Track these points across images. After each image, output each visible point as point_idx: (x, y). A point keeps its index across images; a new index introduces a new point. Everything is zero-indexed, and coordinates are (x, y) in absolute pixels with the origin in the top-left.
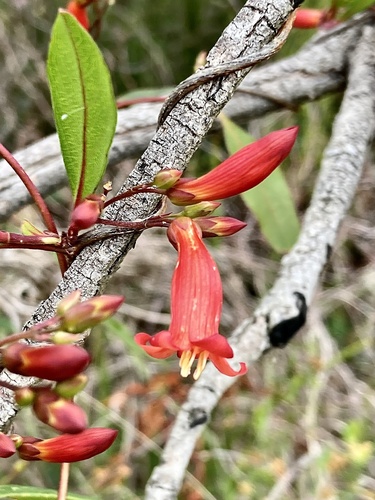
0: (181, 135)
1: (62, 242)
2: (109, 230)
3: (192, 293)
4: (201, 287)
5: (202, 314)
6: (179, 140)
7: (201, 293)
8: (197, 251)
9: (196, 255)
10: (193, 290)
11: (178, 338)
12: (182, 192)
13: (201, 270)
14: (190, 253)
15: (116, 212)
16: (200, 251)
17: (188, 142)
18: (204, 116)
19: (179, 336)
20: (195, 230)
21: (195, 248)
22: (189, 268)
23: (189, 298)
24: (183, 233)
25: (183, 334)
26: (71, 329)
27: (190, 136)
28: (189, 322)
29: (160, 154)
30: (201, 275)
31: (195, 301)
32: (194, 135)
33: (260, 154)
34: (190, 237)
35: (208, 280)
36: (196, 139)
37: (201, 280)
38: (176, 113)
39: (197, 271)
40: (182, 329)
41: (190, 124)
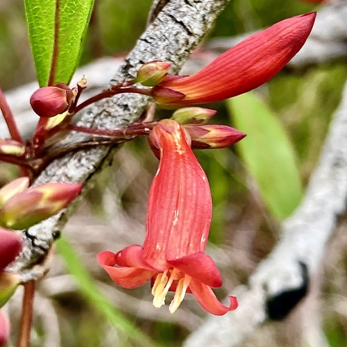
0: (174, 32)
1: (26, 153)
2: (82, 139)
3: (174, 204)
4: (186, 197)
5: (184, 230)
6: (172, 38)
7: (185, 203)
8: (183, 156)
9: (181, 160)
10: (174, 199)
11: (152, 257)
12: (170, 90)
13: (186, 177)
14: (174, 157)
15: (91, 120)
16: (187, 156)
17: (182, 41)
18: (202, 12)
19: (153, 254)
20: (183, 135)
21: (181, 153)
22: (171, 174)
23: (169, 209)
24: (169, 136)
25: (158, 253)
26: (10, 223)
27: (185, 34)
28: (167, 239)
29: (148, 55)
30: (186, 182)
31: (177, 213)
32: (190, 34)
33: (266, 44)
34: (176, 141)
35: (194, 190)
36: (192, 40)
37: (186, 189)
38: (170, 8)
39: (182, 177)
40: (158, 247)
41: (186, 20)
